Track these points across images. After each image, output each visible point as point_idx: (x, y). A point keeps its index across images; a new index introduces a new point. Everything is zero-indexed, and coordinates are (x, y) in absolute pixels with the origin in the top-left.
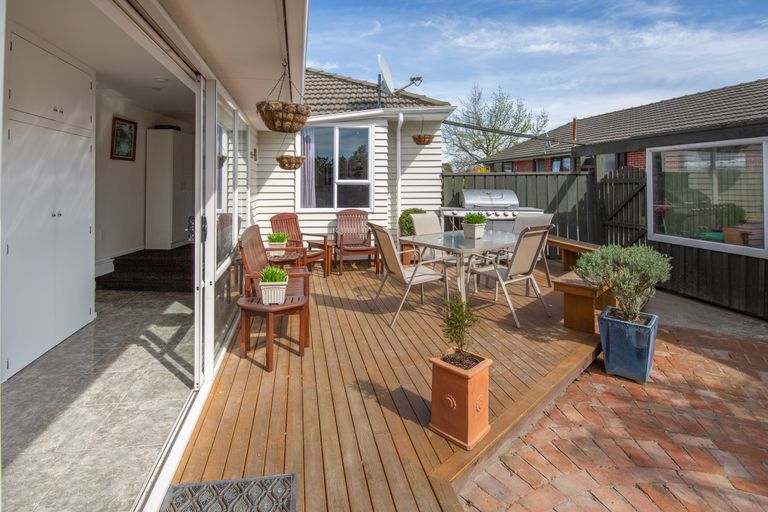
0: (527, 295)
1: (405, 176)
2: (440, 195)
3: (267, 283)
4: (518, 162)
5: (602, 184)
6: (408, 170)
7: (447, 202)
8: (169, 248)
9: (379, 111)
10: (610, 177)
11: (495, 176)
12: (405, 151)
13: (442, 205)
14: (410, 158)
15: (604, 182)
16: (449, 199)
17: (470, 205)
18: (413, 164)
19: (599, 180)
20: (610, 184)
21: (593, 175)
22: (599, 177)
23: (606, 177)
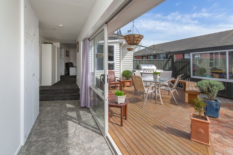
0: (169, 95)
1: (123, 60)
2: (133, 66)
3: (120, 96)
4: (137, 57)
5: (175, 63)
6: (124, 59)
7: (135, 68)
8: (51, 85)
9: (117, 40)
10: (178, 61)
11: (148, 60)
12: (123, 53)
13: (134, 69)
14: (124, 55)
15: (176, 62)
16: (135, 67)
17: (143, 69)
18: (125, 57)
19: (174, 61)
20: (178, 63)
21: (173, 60)
22: (175, 61)
23: (176, 61)
